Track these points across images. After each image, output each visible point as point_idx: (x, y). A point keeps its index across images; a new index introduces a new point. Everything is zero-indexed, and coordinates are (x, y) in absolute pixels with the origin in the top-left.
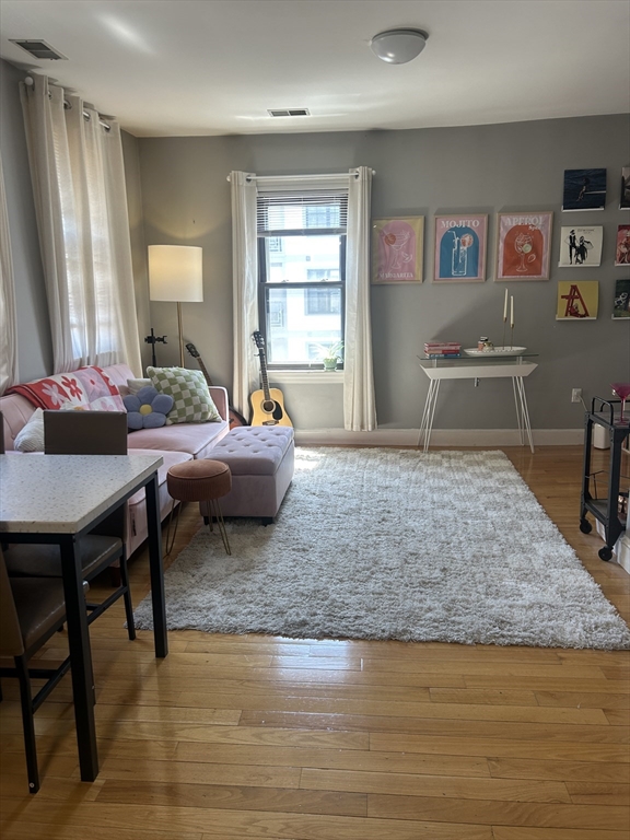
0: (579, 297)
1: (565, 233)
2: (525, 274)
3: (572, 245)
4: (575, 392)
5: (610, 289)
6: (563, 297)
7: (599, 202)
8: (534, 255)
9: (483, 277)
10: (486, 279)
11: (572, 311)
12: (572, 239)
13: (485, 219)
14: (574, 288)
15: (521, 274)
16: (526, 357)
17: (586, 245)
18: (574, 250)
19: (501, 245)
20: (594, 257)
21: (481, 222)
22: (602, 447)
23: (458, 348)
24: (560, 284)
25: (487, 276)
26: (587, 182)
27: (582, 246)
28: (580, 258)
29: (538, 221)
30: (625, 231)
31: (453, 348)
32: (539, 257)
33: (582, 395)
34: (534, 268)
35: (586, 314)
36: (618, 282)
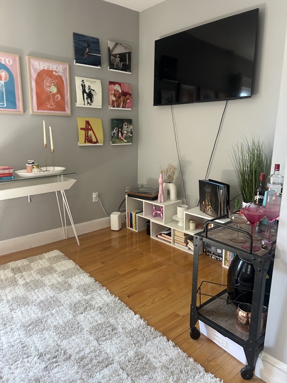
0: (91, 129)
1: (78, 81)
2: (54, 110)
3: (84, 91)
4: (94, 195)
5: (108, 125)
6: (81, 129)
7: (97, 62)
8: (59, 95)
9: (21, 109)
10: (24, 112)
11: (88, 139)
12: (83, 86)
13: (17, 58)
14: (88, 123)
15: (51, 109)
16: (66, 174)
17: (92, 92)
18: (85, 95)
19: (34, 84)
20: (98, 102)
21: (14, 61)
22: (118, 230)
23: (11, 171)
24: (78, 119)
25: (25, 110)
26: (89, 46)
27: (90, 92)
28: (89, 101)
29: (59, 68)
30: (113, 86)
31: (7, 171)
32: (63, 97)
33: (99, 196)
34: (61, 106)
35: (97, 142)
36: (113, 120)
